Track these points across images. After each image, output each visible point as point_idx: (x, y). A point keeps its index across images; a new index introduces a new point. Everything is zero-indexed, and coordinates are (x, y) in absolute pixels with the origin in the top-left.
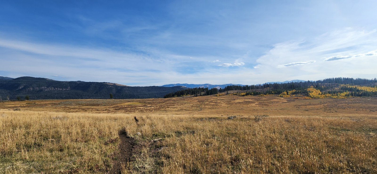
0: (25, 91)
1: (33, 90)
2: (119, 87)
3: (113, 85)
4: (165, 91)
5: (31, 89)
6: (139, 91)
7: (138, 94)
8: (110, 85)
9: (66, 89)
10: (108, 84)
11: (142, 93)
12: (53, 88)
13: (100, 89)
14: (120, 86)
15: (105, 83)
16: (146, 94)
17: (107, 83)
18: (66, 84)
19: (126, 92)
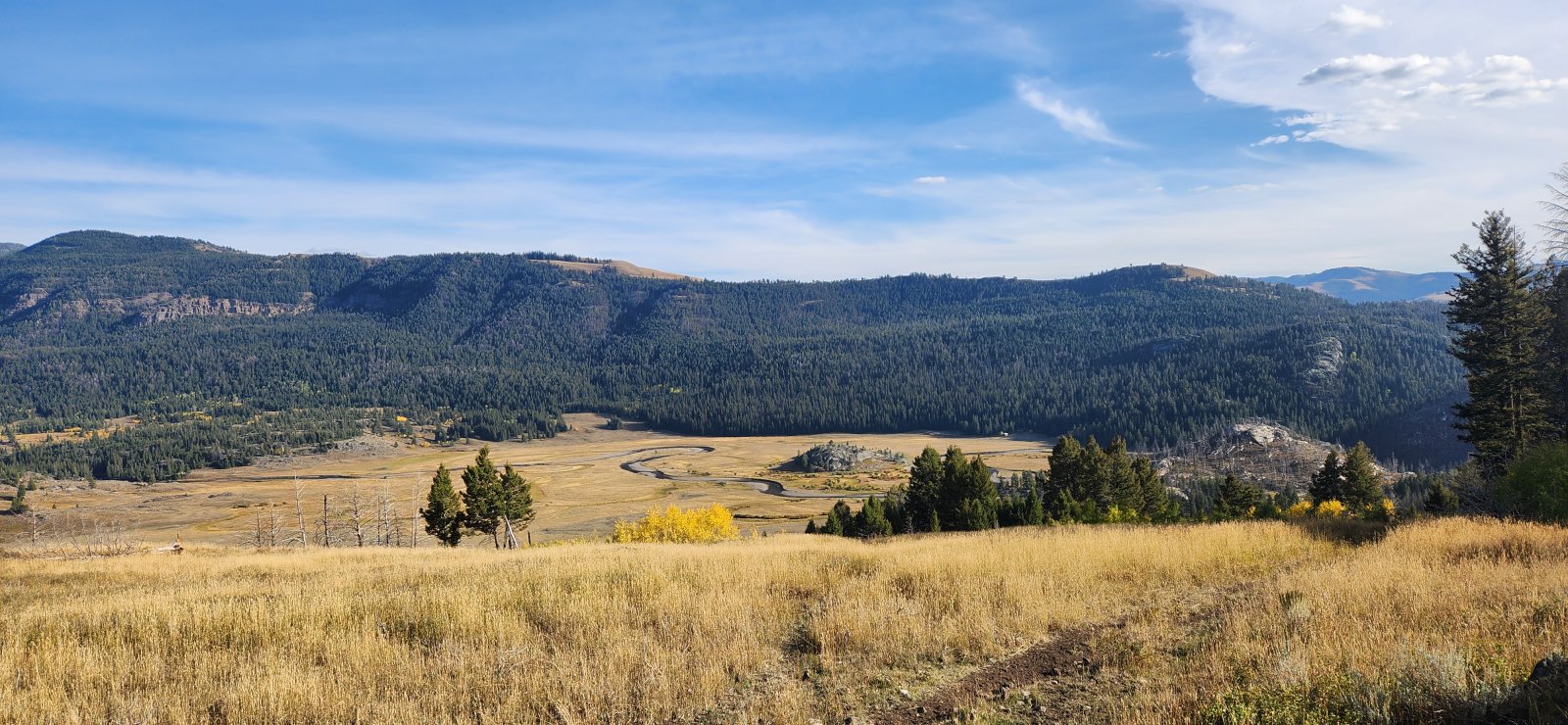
0: (44, 322)
1: (88, 318)
2: (636, 288)
3: (594, 275)
4: (1019, 312)
5: (81, 307)
6: (791, 314)
7: (780, 341)
8: (571, 274)
9: (288, 306)
10: (560, 269)
11: (815, 333)
12: (205, 300)
13: (501, 304)
14: (642, 281)
15: (540, 256)
16: (848, 346)
17: (554, 257)
18: (291, 272)
19: (688, 323)
